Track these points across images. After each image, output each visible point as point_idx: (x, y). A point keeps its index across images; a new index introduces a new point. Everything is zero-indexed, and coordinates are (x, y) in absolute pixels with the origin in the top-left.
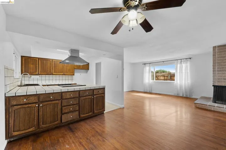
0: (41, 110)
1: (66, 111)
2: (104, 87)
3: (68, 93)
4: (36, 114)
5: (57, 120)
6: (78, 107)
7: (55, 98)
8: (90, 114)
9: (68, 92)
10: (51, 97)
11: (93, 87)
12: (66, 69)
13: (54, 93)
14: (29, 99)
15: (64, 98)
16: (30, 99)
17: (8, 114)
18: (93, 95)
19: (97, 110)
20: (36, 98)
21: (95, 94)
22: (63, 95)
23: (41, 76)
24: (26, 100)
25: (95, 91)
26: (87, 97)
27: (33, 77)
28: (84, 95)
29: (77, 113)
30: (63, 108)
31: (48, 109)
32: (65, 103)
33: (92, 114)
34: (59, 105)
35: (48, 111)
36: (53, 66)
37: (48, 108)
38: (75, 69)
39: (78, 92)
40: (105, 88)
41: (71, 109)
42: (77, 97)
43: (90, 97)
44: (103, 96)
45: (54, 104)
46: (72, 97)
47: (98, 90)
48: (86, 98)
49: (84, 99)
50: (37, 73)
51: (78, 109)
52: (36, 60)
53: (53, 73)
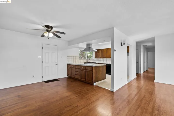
2: (92, 66)
5: (74, 76)
19: (88, 80)
22: (76, 66)
24: (69, 66)
25: (86, 67)
28: (82, 69)
29: (79, 76)
35: (73, 71)
39: (80, 66)
41: (77, 73)
42: (79, 69)
52: (99, 50)
53: (106, 57)
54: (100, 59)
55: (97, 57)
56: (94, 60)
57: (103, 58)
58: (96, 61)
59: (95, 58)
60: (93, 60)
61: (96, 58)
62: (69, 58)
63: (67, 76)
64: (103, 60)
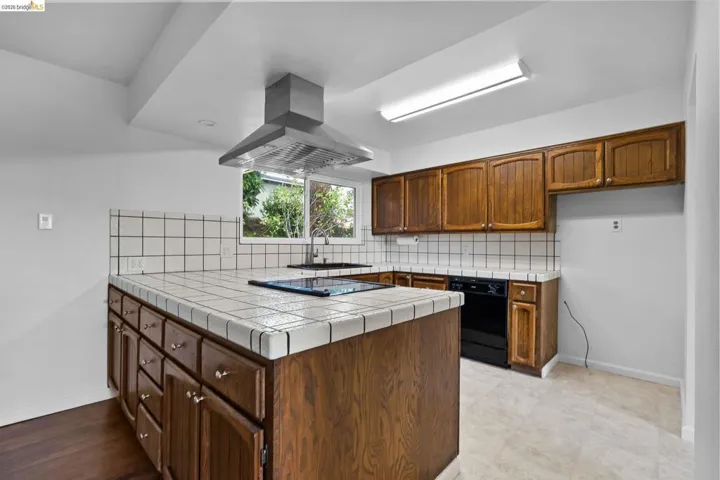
11: (203, 317)
12: (499, 197)
21: (203, 371)
46: (152, 337)
50: (401, 229)
52: (399, 182)
53: (447, 227)
54: (401, 241)
55: (382, 227)
56: (363, 249)
57: (425, 237)
58: (378, 255)
59: (373, 234)
60: (355, 249)
61: (378, 238)
62: (130, 227)
63: (104, 393)
64: (423, 246)
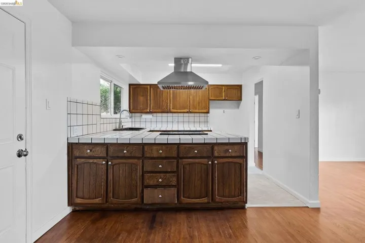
0: (110, 171)
1: (151, 183)
2: (243, 141)
3: (155, 147)
4: (104, 177)
5: (135, 195)
6: (175, 179)
7: (131, 154)
8: (205, 200)
9: (155, 144)
10: (125, 152)
11: (213, 139)
12: (194, 101)
13: (130, 144)
14: (93, 150)
15: (148, 156)
16: (95, 151)
17: (70, 168)
18: (212, 157)
19: (223, 196)
20: (104, 149)
21: (216, 154)
22: (146, 149)
23: (155, 114)
24: (91, 151)
25: (216, 148)
26: (197, 160)
27: (144, 116)
28: (190, 156)
29: (174, 191)
30: (147, 176)
31: (121, 172)
32: (148, 166)
33: (208, 203)
34: (139, 168)
35: (121, 175)
36: (171, 96)
37: (121, 169)
38: (211, 101)
39: (176, 146)
40: (246, 144)
41: (160, 180)
42: (174, 158)
43: (204, 161)
44: (241, 164)
45: (132, 164)
46: (163, 155)
47: (227, 147)
48: (195, 163)
49: (189, 164)
50: (148, 111)
51: (174, 183)
52: (147, 88)
53: (172, 110)
55: (136, 109)
59: (130, 113)
61: (133, 114)
